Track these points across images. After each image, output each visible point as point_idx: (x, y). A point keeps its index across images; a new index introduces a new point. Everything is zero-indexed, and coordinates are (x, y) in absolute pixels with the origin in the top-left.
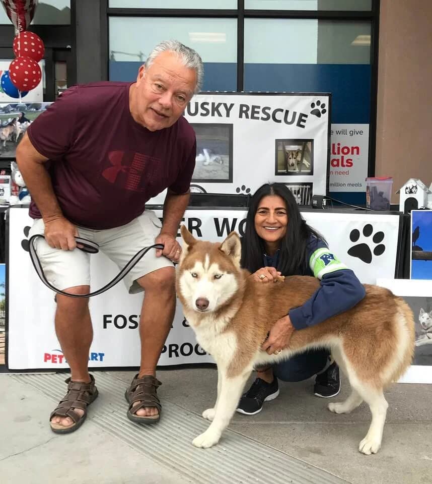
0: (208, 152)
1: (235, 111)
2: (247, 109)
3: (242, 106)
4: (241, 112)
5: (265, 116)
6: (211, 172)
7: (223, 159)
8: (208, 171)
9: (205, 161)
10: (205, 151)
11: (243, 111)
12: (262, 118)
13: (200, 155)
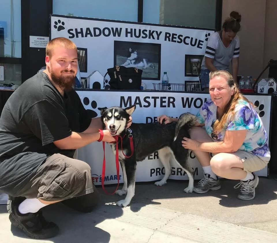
0: (146, 61)
1: (162, 36)
2: (169, 35)
3: (166, 33)
4: (166, 37)
5: (180, 41)
6: (148, 73)
7: (155, 65)
8: (145, 73)
9: (144, 66)
10: (144, 60)
11: (167, 36)
12: (178, 41)
13: (141, 62)
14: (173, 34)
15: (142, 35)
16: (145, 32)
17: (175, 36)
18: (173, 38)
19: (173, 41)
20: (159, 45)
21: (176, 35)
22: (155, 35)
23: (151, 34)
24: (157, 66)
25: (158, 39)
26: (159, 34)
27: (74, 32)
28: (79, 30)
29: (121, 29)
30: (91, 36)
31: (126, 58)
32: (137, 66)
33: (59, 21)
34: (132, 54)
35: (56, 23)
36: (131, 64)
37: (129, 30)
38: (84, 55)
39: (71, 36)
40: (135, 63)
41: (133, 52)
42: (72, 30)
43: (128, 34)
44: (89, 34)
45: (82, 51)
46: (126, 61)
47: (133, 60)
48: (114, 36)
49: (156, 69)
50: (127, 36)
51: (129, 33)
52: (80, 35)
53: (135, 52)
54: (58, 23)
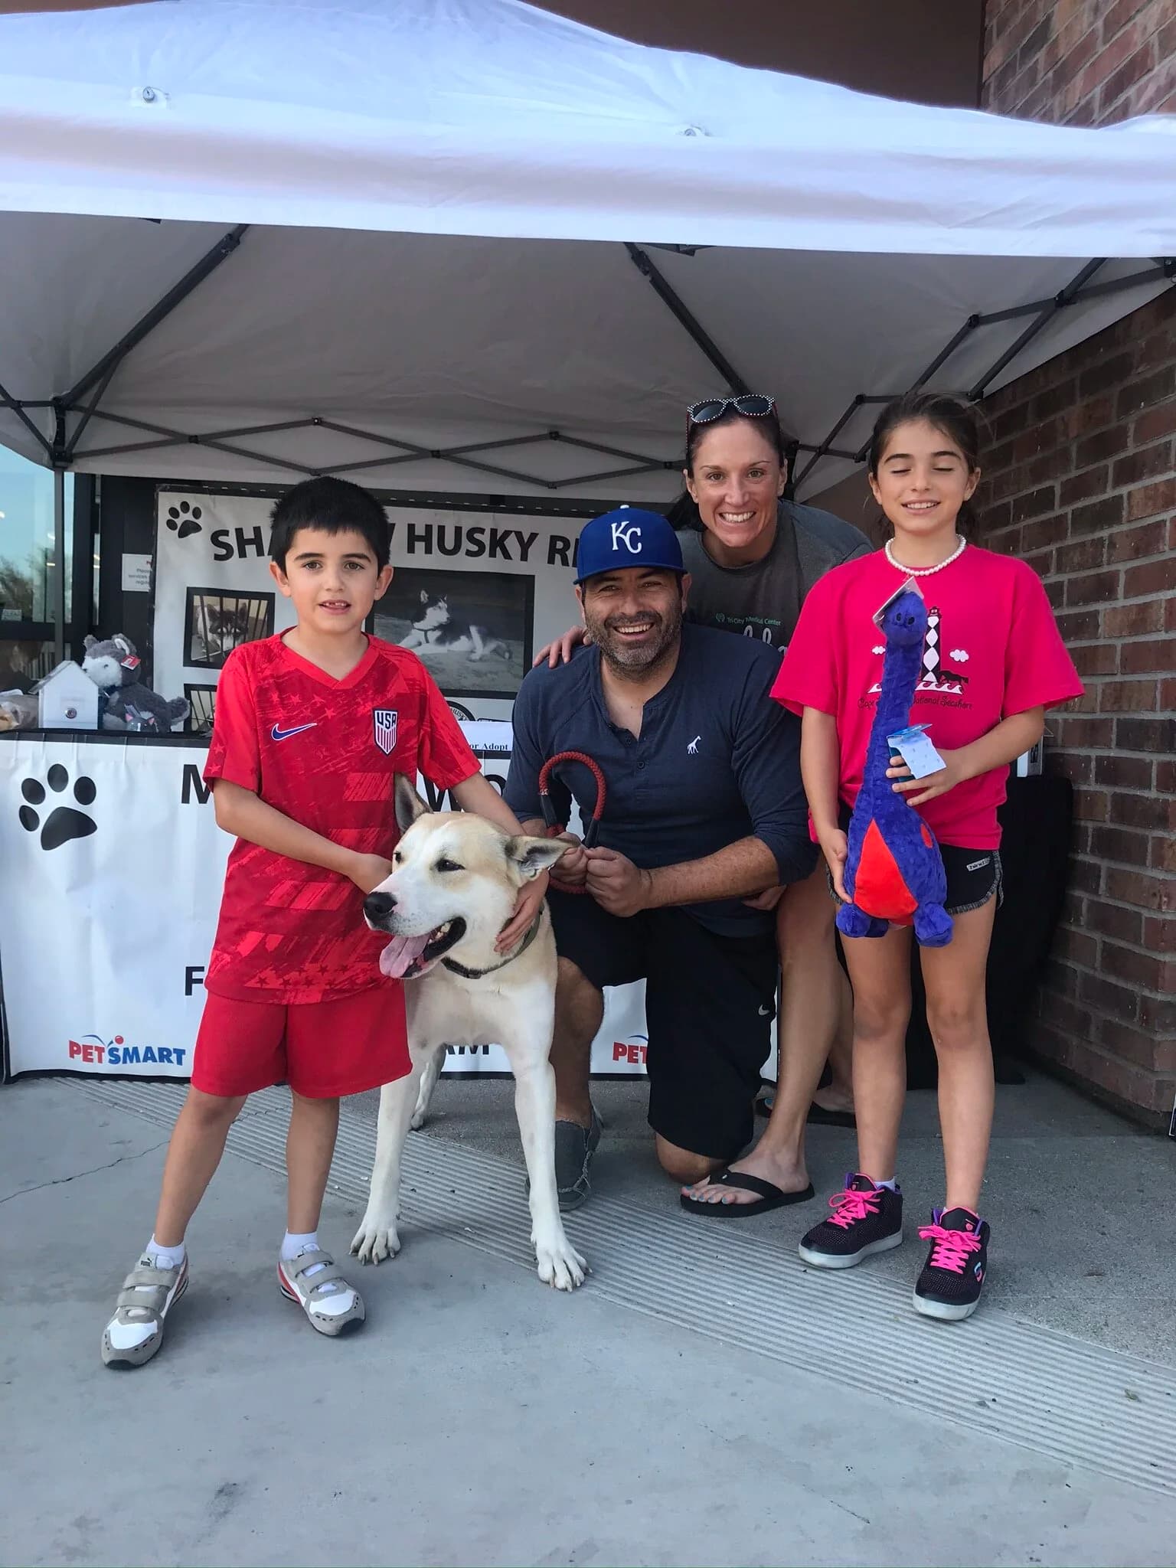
0: (479, 632)
1: (539, 549)
2: (565, 545)
3: (554, 539)
4: (553, 551)
6: (486, 674)
7: (511, 648)
8: (478, 674)
9: (472, 652)
10: (473, 630)
11: (558, 549)
13: (463, 638)
15: (467, 545)
16: (477, 536)
20: (530, 580)
22: (512, 543)
23: (498, 541)
24: (519, 649)
25: (524, 557)
26: (526, 541)
28: (249, 534)
31: (408, 622)
32: (449, 651)
33: (185, 506)
34: (429, 611)
35: (174, 512)
36: (425, 645)
37: (420, 531)
38: (261, 616)
39: (223, 552)
40: (440, 641)
41: (433, 602)
42: (226, 533)
43: (416, 543)
45: (258, 601)
46: (407, 635)
47: (435, 629)
49: (514, 660)
50: (411, 549)
51: (420, 538)
52: (251, 549)
53: (441, 604)
54: (181, 513)
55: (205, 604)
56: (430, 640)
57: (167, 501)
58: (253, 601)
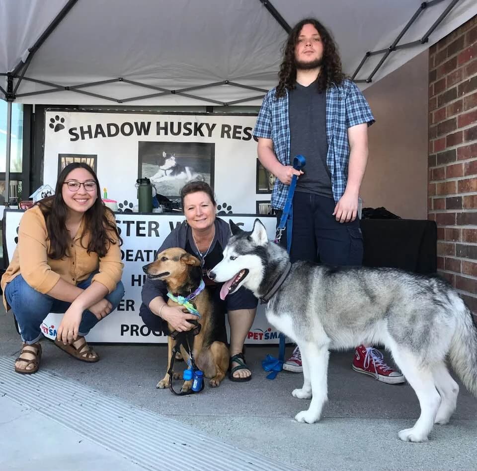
0: (190, 170)
1: (217, 131)
2: (229, 129)
4: (223, 132)
5: (247, 136)
9: (187, 179)
10: (187, 169)
11: (226, 130)
12: (243, 137)
13: (182, 173)
14: (234, 126)
15: (183, 130)
16: (188, 126)
17: (238, 130)
18: (235, 132)
19: (235, 137)
21: (240, 127)
22: (204, 129)
23: (198, 129)
24: (208, 177)
25: (210, 135)
26: (211, 127)
27: (78, 132)
28: (86, 129)
29: (149, 124)
30: (104, 136)
31: (158, 166)
32: (176, 178)
33: (57, 117)
34: (167, 160)
35: (52, 120)
36: (165, 176)
37: (162, 125)
38: (92, 165)
39: (74, 137)
40: (172, 174)
41: (168, 157)
42: (75, 129)
43: (161, 131)
44: (100, 133)
45: (90, 159)
46: (157, 172)
47: (169, 169)
48: (138, 135)
50: (158, 133)
51: (162, 128)
52: (87, 136)
53: (173, 158)
54: (56, 121)
55: (67, 161)
56: (167, 174)
57: (49, 115)
58: (88, 159)
